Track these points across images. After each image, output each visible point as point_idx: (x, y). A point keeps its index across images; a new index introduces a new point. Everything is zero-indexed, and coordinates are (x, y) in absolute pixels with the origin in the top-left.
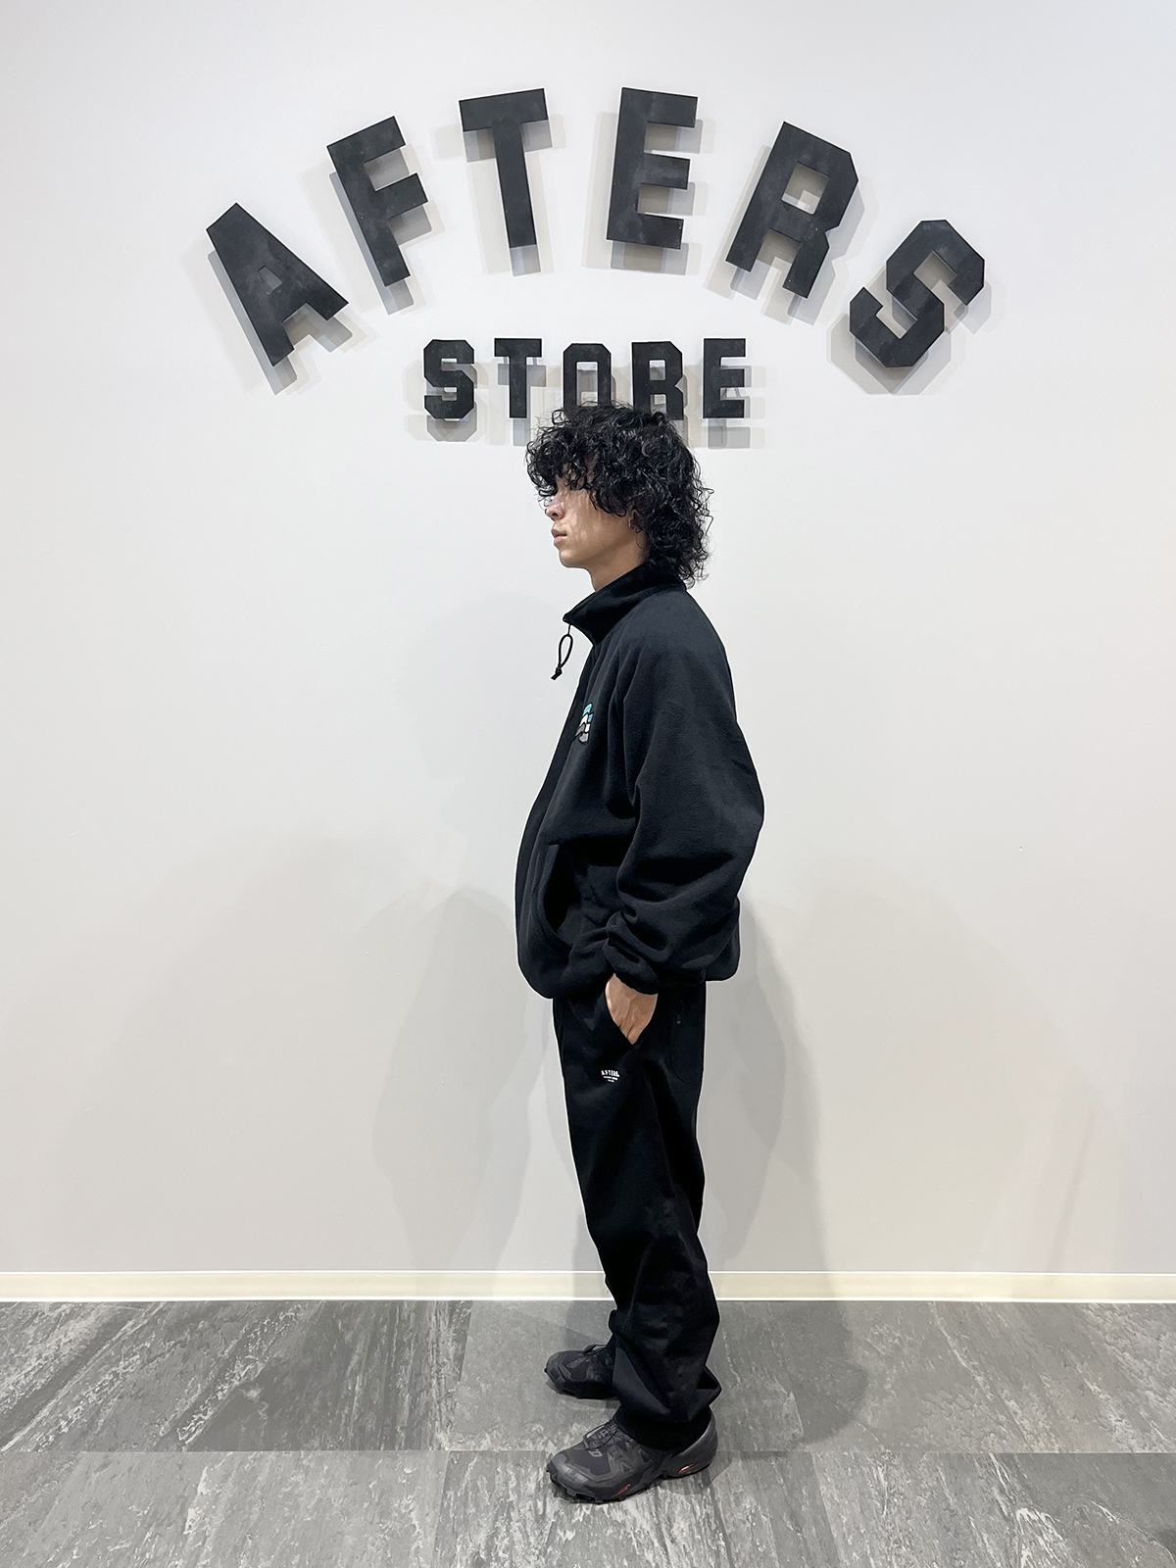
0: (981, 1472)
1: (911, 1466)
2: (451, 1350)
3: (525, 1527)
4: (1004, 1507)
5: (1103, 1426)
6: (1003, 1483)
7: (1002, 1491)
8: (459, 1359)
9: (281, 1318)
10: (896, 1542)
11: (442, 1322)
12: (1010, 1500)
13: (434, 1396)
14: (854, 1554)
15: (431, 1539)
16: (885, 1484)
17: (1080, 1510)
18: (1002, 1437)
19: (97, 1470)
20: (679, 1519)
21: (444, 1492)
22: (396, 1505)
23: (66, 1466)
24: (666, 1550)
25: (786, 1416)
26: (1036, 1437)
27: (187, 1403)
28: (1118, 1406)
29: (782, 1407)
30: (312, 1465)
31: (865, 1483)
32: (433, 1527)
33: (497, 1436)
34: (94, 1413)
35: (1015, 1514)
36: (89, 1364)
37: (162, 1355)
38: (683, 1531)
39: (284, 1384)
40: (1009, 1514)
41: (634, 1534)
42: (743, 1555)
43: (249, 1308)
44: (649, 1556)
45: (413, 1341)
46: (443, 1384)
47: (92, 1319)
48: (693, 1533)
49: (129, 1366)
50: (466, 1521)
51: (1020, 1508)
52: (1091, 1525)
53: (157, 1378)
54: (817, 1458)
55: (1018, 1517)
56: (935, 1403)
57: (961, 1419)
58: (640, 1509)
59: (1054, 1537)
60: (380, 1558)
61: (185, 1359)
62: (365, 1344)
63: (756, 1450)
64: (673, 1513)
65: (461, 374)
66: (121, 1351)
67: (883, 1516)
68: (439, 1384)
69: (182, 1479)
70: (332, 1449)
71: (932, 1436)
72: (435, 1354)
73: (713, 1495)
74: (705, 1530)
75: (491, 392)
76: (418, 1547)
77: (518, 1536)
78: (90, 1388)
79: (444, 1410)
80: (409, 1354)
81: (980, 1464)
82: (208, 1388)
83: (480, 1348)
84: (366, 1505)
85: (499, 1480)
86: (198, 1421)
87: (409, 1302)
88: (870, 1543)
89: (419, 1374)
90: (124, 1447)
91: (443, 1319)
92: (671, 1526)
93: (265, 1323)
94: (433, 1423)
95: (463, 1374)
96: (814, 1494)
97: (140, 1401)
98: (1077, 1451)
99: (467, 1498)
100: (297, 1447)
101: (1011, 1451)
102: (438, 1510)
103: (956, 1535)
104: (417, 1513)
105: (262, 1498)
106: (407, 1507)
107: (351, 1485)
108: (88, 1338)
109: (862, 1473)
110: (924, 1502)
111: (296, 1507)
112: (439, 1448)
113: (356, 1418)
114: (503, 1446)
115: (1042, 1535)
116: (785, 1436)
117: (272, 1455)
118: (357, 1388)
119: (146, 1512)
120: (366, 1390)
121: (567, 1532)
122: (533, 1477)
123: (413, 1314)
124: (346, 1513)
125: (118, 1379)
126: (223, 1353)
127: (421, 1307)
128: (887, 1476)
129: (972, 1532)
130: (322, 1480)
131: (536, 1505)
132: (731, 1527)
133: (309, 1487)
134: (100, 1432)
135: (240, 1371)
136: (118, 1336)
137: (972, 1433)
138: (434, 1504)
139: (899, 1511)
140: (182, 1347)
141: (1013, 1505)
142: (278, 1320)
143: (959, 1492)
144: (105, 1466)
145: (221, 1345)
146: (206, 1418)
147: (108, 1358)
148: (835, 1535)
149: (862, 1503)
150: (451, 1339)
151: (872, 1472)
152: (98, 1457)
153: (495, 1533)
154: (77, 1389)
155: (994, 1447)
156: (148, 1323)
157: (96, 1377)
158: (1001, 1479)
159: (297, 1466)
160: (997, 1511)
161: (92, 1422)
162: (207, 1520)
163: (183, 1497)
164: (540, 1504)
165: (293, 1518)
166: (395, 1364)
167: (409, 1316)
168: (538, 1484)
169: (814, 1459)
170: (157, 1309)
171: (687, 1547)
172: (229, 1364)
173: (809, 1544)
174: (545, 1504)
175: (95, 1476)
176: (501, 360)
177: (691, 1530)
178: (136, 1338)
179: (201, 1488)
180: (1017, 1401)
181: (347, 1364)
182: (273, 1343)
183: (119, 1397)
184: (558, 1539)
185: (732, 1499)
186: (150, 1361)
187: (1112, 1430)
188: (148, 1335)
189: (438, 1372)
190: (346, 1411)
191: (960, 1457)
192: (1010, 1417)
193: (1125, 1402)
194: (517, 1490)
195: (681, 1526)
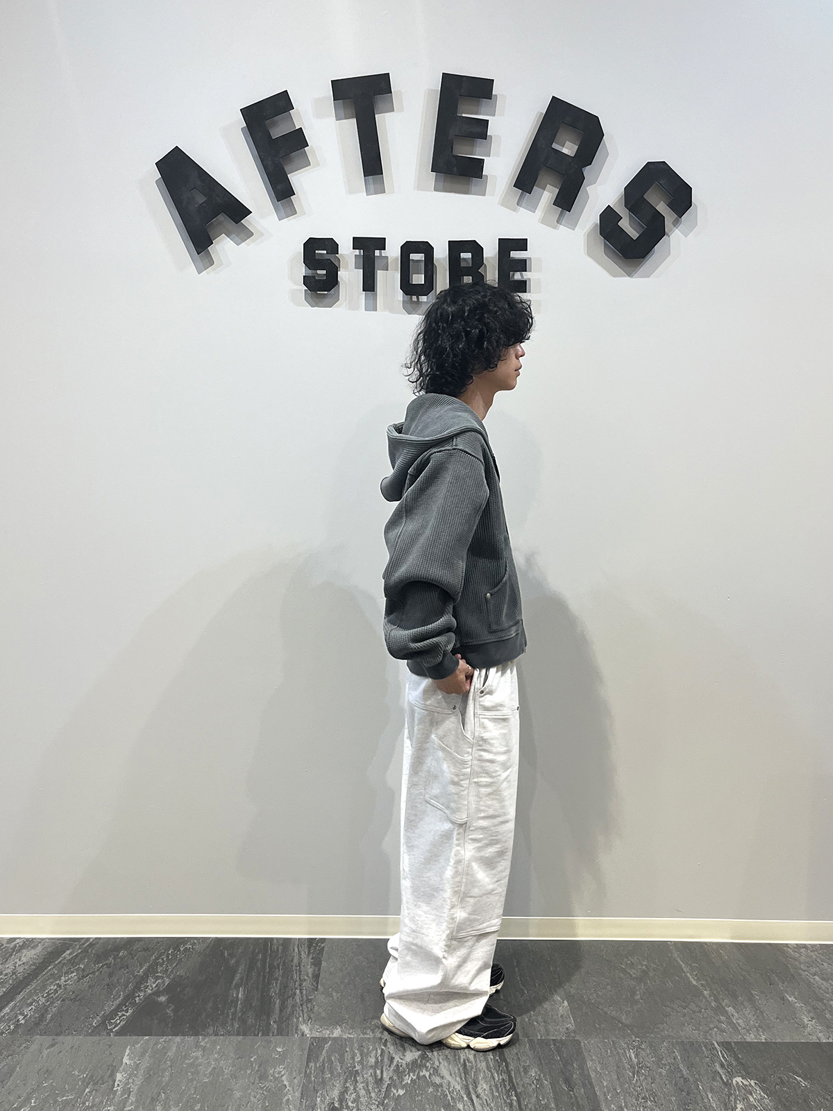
0: (706, 1053)
1: (655, 1050)
2: (310, 971)
3: (367, 1086)
4: (723, 1077)
5: (798, 1024)
6: (723, 1061)
7: (722, 1066)
8: (316, 977)
9: (182, 949)
10: (643, 1098)
11: (302, 953)
12: (728, 1072)
13: (298, 1001)
14: (612, 1106)
15: (298, 1094)
16: (635, 1060)
17: (780, 1078)
18: (722, 1031)
19: (48, 1048)
20: (482, 1082)
21: (307, 1063)
22: (271, 1072)
23: (24, 1045)
24: (473, 1103)
25: (562, 1016)
26: (748, 1031)
27: (113, 1005)
28: (810, 1011)
29: (558, 1010)
30: (208, 1045)
31: (621, 1060)
32: (299, 1086)
33: (345, 1027)
34: (43, 1011)
35: (732, 1081)
36: (38, 978)
37: (93, 973)
38: (485, 1090)
39: (185, 992)
40: (727, 1081)
41: (449, 1092)
42: (530, 1106)
43: (158, 942)
44: (460, 1106)
45: (281, 964)
46: (304, 993)
47: (40, 948)
48: (493, 1093)
49: (69, 979)
50: (324, 1083)
51: (735, 1077)
52: (789, 1089)
53: (90, 987)
54: (585, 1043)
55: (734, 1082)
56: (673, 1008)
57: (692, 1019)
58: (454, 1075)
59: (761, 1096)
60: (260, 1106)
61: (110, 975)
62: (245, 966)
63: (539, 1038)
64: (478, 1078)
65: (329, 261)
66: (62, 970)
67: (634, 1082)
68: (301, 993)
69: (111, 1054)
70: (223, 1035)
71: (670, 1030)
72: (298, 973)
73: (507, 1066)
74: (502, 1089)
75: (350, 275)
76: (289, 1099)
77: (362, 1092)
78: (40, 995)
79: (305, 1010)
80: (279, 973)
81: (706, 1048)
82: (128, 995)
83: (332, 970)
84: (249, 1072)
85: (348, 1056)
86: (121, 1016)
87: (278, 939)
88: (624, 1099)
89: (287, 986)
90: (67, 1033)
91: (304, 950)
92: (477, 1087)
93: (170, 952)
94: (298, 1019)
95: (319, 987)
96: (582, 1066)
97: (77, 1003)
98: (779, 1040)
99: (324, 1068)
100: (196, 1034)
101: (730, 1040)
102: (302, 1075)
103: (688, 1094)
104: (288, 1078)
105: (171, 1067)
106: (279, 1073)
107: (238, 1059)
108: (37, 962)
109: (618, 1053)
110: (664, 1072)
111: (198, 1073)
112: (303, 1035)
113: (240, 1014)
114: (350, 1034)
115: (751, 1094)
116: (561, 1029)
117: (178, 1039)
118: (240, 995)
119: (85, 1076)
120: (248, 998)
121: (399, 1090)
122: (373, 1054)
123: (281, 947)
124: (234, 1076)
125: (61, 988)
126: (139, 972)
127: (287, 942)
128: (637, 1056)
129: (700, 1093)
130: (216, 1056)
131: (375, 1073)
132: (521, 1087)
133: (207, 1059)
134: (48, 1023)
135: (152, 985)
136: (59, 960)
137: (701, 1028)
138: (299, 1071)
139: (645, 1079)
140: (108, 967)
141: (731, 1075)
142: (179, 950)
143: (690, 1066)
144: (53, 1045)
145: (137, 966)
146: (128, 1014)
147: (53, 975)
148: (598, 1093)
149: (618, 1073)
150: (309, 964)
151: (626, 1053)
152: (48, 1040)
153: (346, 1090)
154: (30, 995)
155: (716, 1038)
156: (81, 952)
157: (44, 987)
158: (722, 1058)
159: (197, 1046)
160: (718, 1078)
161: (42, 1017)
162: (131, 1081)
163: (112, 1066)
164: (378, 1072)
165: (195, 1079)
166: (268, 980)
167: (278, 948)
168: (377, 1059)
169: (582, 1044)
170: (88, 943)
171: (488, 1100)
172: (144, 978)
173: (579, 1099)
174: (382, 1072)
175: (45, 1052)
176: (357, 252)
177: (491, 1089)
178: (73, 962)
179: (126, 1060)
180: (734, 1008)
181: (233, 979)
182: (176, 966)
183: (63, 1000)
184: (392, 1095)
185: (522, 1070)
186: (84, 977)
187: (805, 1027)
188: (82, 960)
189: (300, 985)
190: (232, 1010)
191: (692, 1044)
192: (728, 1018)
193: (815, 1008)
194: (361, 1062)
195: (483, 1087)
